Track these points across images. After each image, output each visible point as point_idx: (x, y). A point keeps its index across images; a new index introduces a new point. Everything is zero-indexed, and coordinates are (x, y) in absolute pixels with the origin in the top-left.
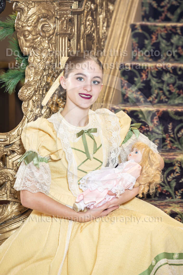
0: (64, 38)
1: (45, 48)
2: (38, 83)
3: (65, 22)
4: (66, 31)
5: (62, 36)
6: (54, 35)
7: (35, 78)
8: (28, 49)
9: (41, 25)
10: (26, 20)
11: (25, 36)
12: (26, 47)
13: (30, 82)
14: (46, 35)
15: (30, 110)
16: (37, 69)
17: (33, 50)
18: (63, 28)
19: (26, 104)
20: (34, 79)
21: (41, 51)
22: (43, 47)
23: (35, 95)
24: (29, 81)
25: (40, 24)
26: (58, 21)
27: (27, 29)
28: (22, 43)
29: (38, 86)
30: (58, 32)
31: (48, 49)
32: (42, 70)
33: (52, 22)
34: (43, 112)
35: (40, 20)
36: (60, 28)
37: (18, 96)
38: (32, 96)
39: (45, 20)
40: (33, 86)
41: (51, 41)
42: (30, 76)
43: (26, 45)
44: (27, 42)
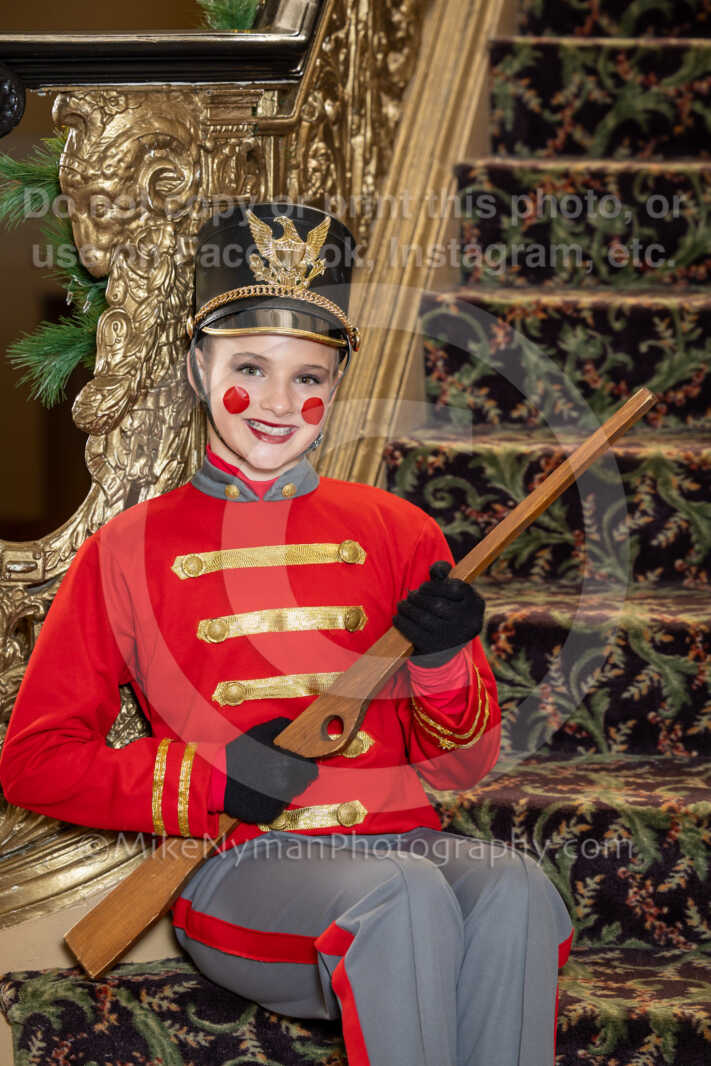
1: (165, 250)
2: (139, 373)
3: (233, 163)
4: (234, 192)
6: (194, 207)
7: (130, 356)
8: (105, 255)
9: (151, 173)
10: (99, 157)
12: (98, 249)
13: (112, 366)
14: (165, 207)
15: (114, 465)
16: (137, 324)
17: (121, 257)
18: (227, 181)
19: (99, 445)
20: (125, 357)
21: (148, 260)
22: (158, 248)
23: (129, 412)
24: (108, 363)
25: (147, 170)
26: (210, 160)
27: (100, 185)
28: (83, 237)
29: (140, 382)
30: (208, 197)
31: (174, 254)
32: (154, 327)
33: (188, 161)
34: (157, 470)
35: (146, 156)
36: (216, 182)
37: (71, 414)
38: (121, 417)
39: (164, 155)
40: (123, 382)
41: (185, 226)
42: (111, 346)
43: (98, 240)
44: (101, 230)
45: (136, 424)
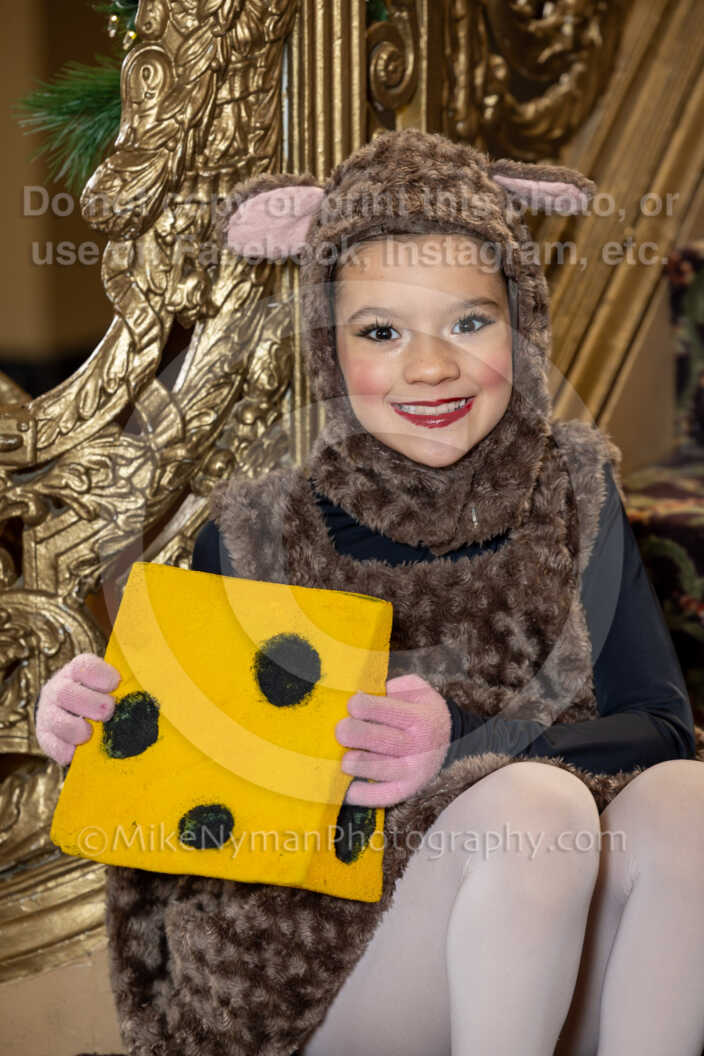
2: (180, 146)
7: (167, 119)
13: (139, 136)
15: (144, 288)
19: (123, 256)
20: (159, 120)
29: (183, 158)
32: (208, 77)
38: (155, 213)
40: (155, 160)
42: (140, 104)
45: (181, 223)
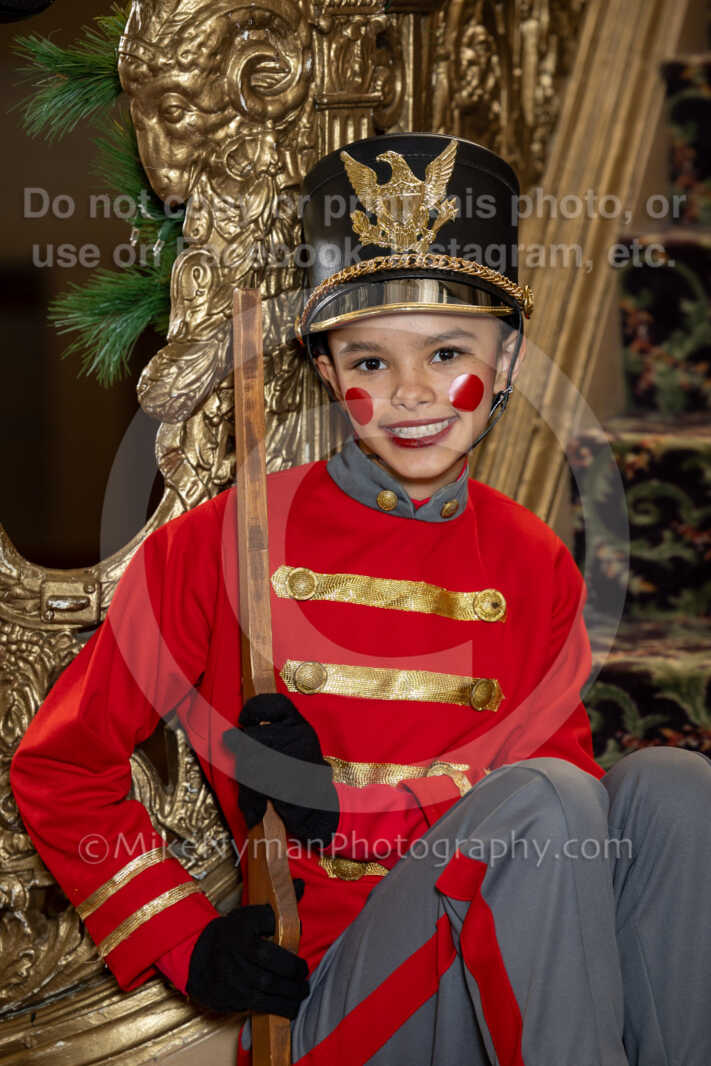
0: (350, 122)
1: (264, 168)
2: (228, 337)
3: (357, 49)
4: (359, 88)
5: (346, 112)
6: (303, 110)
7: (216, 314)
8: (182, 175)
9: (244, 62)
10: (172, 40)
11: (165, 116)
12: (172, 166)
13: (192, 328)
14: (265, 110)
15: (195, 464)
16: (226, 271)
17: (204, 178)
18: (349, 74)
19: (175, 436)
20: (209, 315)
21: (241, 182)
22: (254, 164)
23: (215, 390)
25: (239, 57)
26: (325, 44)
27: (175, 79)
28: (151, 150)
29: (230, 348)
30: (323, 96)
31: (276, 174)
32: (250, 276)
33: (295, 46)
35: (238, 39)
36: (333, 75)
37: (136, 395)
38: (205, 399)
39: (263, 37)
41: (291, 135)
42: (191, 300)
43: (172, 154)
44: (176, 141)
